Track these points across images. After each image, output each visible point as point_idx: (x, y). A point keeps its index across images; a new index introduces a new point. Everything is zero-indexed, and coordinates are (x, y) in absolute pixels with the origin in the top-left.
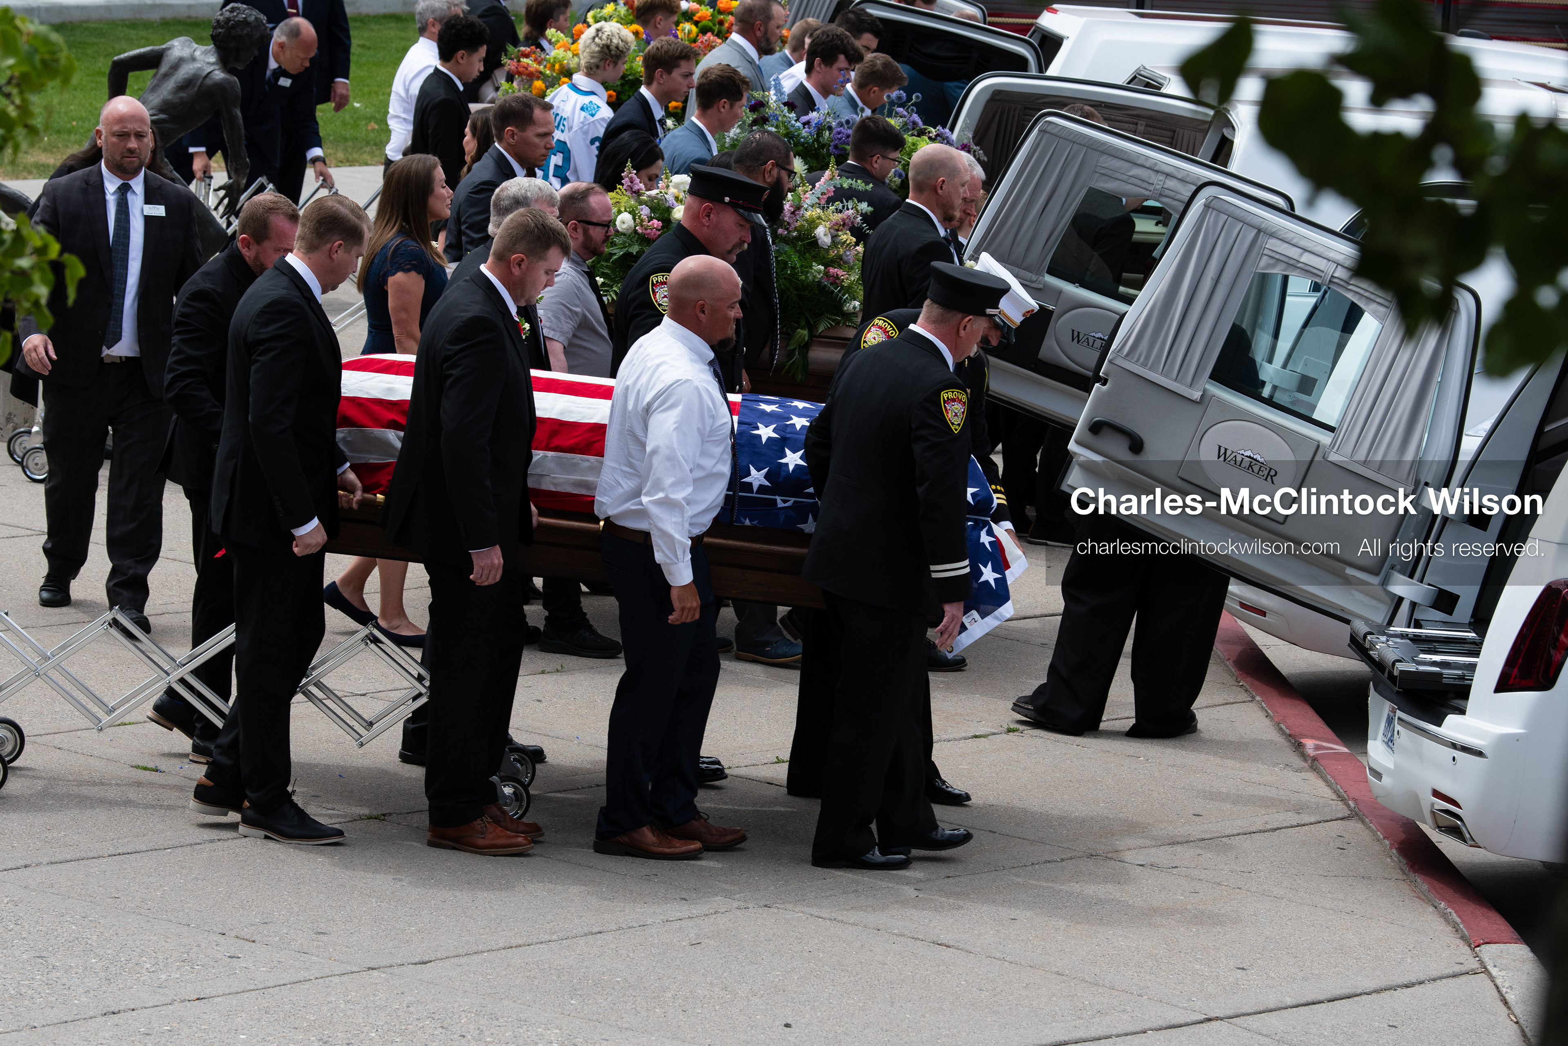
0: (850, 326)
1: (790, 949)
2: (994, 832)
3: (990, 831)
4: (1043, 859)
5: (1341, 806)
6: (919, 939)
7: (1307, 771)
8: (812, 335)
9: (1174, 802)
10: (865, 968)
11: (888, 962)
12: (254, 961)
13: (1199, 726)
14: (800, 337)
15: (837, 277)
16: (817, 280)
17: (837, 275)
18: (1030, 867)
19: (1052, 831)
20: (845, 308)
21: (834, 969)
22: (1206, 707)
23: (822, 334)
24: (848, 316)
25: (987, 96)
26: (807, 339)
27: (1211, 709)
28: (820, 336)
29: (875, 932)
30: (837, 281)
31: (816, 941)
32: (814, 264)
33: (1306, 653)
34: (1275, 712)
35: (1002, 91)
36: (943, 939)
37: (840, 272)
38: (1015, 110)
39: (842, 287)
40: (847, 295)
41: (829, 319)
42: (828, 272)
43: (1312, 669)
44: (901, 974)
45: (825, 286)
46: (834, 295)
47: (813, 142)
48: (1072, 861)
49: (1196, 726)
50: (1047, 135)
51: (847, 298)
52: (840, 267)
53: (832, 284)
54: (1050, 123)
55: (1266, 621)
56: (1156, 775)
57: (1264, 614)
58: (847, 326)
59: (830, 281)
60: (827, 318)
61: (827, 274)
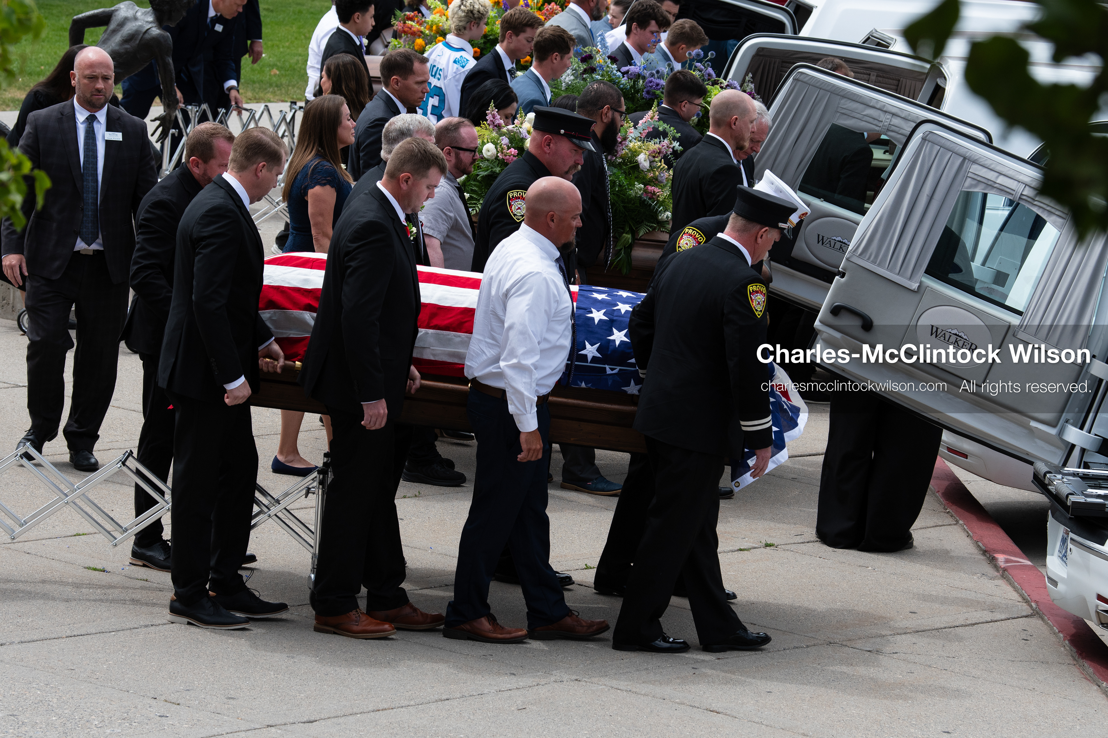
0: (663, 231)
1: (595, 714)
2: (755, 624)
3: (752, 624)
4: (792, 646)
5: (1025, 606)
6: (695, 707)
7: (999, 579)
8: (634, 238)
9: (895, 602)
10: (654, 729)
11: (671, 725)
12: (179, 720)
13: (915, 543)
14: (625, 240)
15: (654, 193)
16: (639, 195)
17: (654, 192)
18: (782, 652)
19: (799, 623)
20: (660, 218)
21: (629, 729)
22: (921, 528)
23: (642, 238)
24: (662, 224)
25: (753, 52)
26: (630, 241)
27: (924, 530)
28: (640, 239)
29: (661, 701)
30: (654, 197)
31: (616, 708)
32: (636, 183)
33: (999, 487)
34: (974, 533)
35: (765, 48)
36: (714, 707)
37: (656, 190)
38: (775, 63)
39: (658, 201)
40: (661, 208)
41: (647, 226)
42: (647, 189)
43: (1004, 500)
44: (681, 734)
45: (645, 200)
46: (652, 207)
47: (631, 87)
48: (815, 648)
49: (912, 543)
50: (800, 83)
51: (661, 210)
52: (656, 185)
53: (650, 199)
54: (802, 73)
55: (968, 462)
56: (880, 581)
57: (966, 456)
58: (661, 231)
59: (648, 197)
60: (646, 225)
61: (646, 191)
